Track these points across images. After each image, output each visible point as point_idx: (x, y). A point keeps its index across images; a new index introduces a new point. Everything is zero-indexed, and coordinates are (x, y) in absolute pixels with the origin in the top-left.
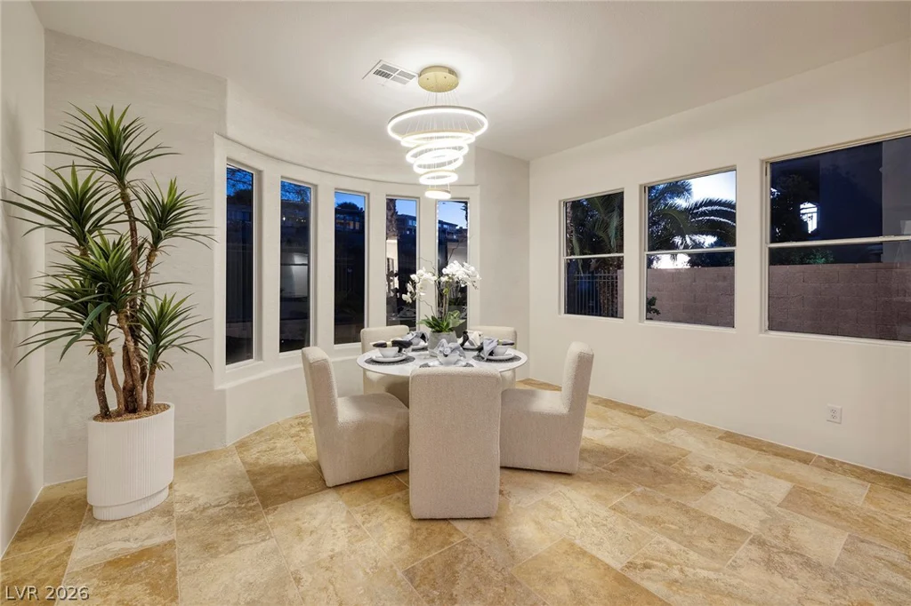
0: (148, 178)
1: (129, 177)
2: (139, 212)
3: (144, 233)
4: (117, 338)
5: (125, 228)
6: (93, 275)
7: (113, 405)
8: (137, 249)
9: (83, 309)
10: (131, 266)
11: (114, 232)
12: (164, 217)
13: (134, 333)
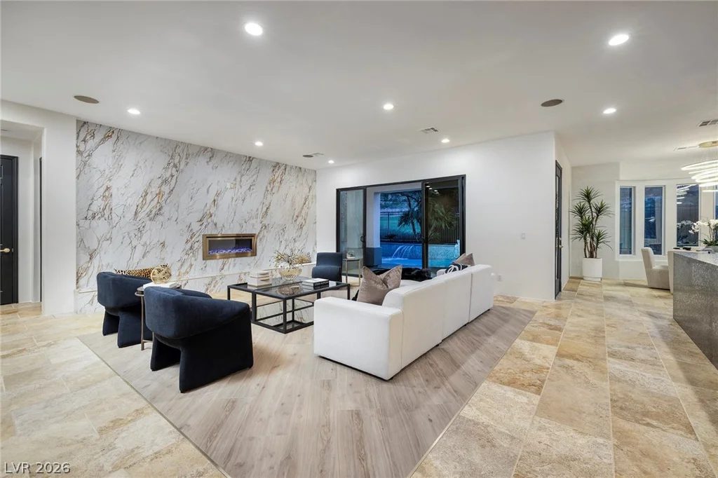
0: (596, 201)
1: (591, 202)
2: (594, 210)
3: (595, 214)
4: (589, 240)
5: (590, 214)
6: (583, 225)
7: (588, 256)
8: (593, 218)
9: (582, 232)
10: (591, 223)
11: (588, 215)
12: (600, 210)
13: (592, 238)
